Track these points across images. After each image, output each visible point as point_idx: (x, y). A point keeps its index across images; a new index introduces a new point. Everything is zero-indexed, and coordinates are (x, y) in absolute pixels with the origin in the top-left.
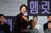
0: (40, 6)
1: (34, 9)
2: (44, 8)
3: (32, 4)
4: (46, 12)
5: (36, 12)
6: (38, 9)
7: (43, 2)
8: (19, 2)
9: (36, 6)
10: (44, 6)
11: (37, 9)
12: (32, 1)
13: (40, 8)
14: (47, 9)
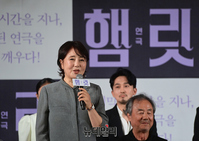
0: (141, 30)
1: (110, 46)
2: (160, 39)
3: (97, 26)
4: (172, 59)
5: (117, 58)
6: (127, 46)
7: (153, 12)
8: (28, 16)
9: (120, 32)
10: (160, 33)
11: (123, 48)
12: (98, 12)
13: (140, 41)
14: (176, 44)
